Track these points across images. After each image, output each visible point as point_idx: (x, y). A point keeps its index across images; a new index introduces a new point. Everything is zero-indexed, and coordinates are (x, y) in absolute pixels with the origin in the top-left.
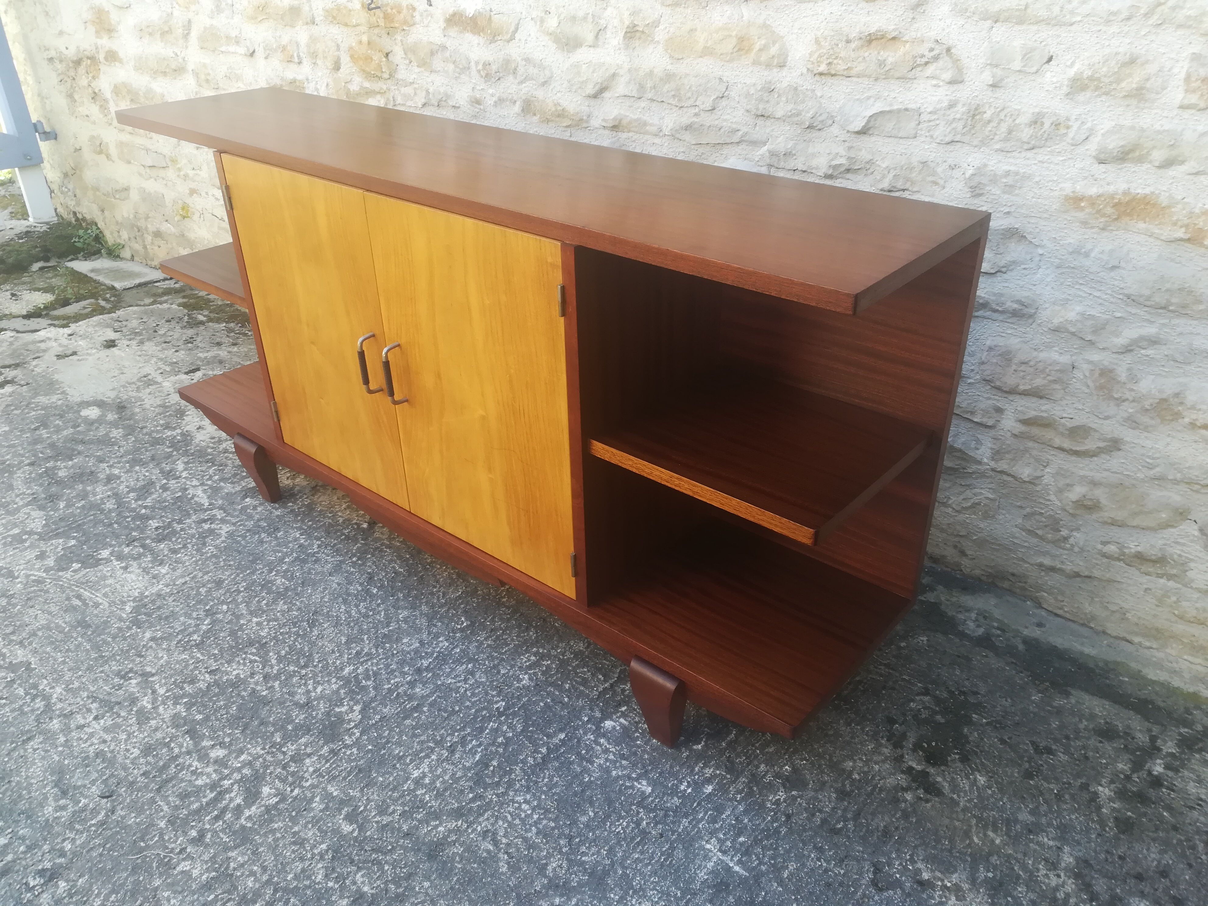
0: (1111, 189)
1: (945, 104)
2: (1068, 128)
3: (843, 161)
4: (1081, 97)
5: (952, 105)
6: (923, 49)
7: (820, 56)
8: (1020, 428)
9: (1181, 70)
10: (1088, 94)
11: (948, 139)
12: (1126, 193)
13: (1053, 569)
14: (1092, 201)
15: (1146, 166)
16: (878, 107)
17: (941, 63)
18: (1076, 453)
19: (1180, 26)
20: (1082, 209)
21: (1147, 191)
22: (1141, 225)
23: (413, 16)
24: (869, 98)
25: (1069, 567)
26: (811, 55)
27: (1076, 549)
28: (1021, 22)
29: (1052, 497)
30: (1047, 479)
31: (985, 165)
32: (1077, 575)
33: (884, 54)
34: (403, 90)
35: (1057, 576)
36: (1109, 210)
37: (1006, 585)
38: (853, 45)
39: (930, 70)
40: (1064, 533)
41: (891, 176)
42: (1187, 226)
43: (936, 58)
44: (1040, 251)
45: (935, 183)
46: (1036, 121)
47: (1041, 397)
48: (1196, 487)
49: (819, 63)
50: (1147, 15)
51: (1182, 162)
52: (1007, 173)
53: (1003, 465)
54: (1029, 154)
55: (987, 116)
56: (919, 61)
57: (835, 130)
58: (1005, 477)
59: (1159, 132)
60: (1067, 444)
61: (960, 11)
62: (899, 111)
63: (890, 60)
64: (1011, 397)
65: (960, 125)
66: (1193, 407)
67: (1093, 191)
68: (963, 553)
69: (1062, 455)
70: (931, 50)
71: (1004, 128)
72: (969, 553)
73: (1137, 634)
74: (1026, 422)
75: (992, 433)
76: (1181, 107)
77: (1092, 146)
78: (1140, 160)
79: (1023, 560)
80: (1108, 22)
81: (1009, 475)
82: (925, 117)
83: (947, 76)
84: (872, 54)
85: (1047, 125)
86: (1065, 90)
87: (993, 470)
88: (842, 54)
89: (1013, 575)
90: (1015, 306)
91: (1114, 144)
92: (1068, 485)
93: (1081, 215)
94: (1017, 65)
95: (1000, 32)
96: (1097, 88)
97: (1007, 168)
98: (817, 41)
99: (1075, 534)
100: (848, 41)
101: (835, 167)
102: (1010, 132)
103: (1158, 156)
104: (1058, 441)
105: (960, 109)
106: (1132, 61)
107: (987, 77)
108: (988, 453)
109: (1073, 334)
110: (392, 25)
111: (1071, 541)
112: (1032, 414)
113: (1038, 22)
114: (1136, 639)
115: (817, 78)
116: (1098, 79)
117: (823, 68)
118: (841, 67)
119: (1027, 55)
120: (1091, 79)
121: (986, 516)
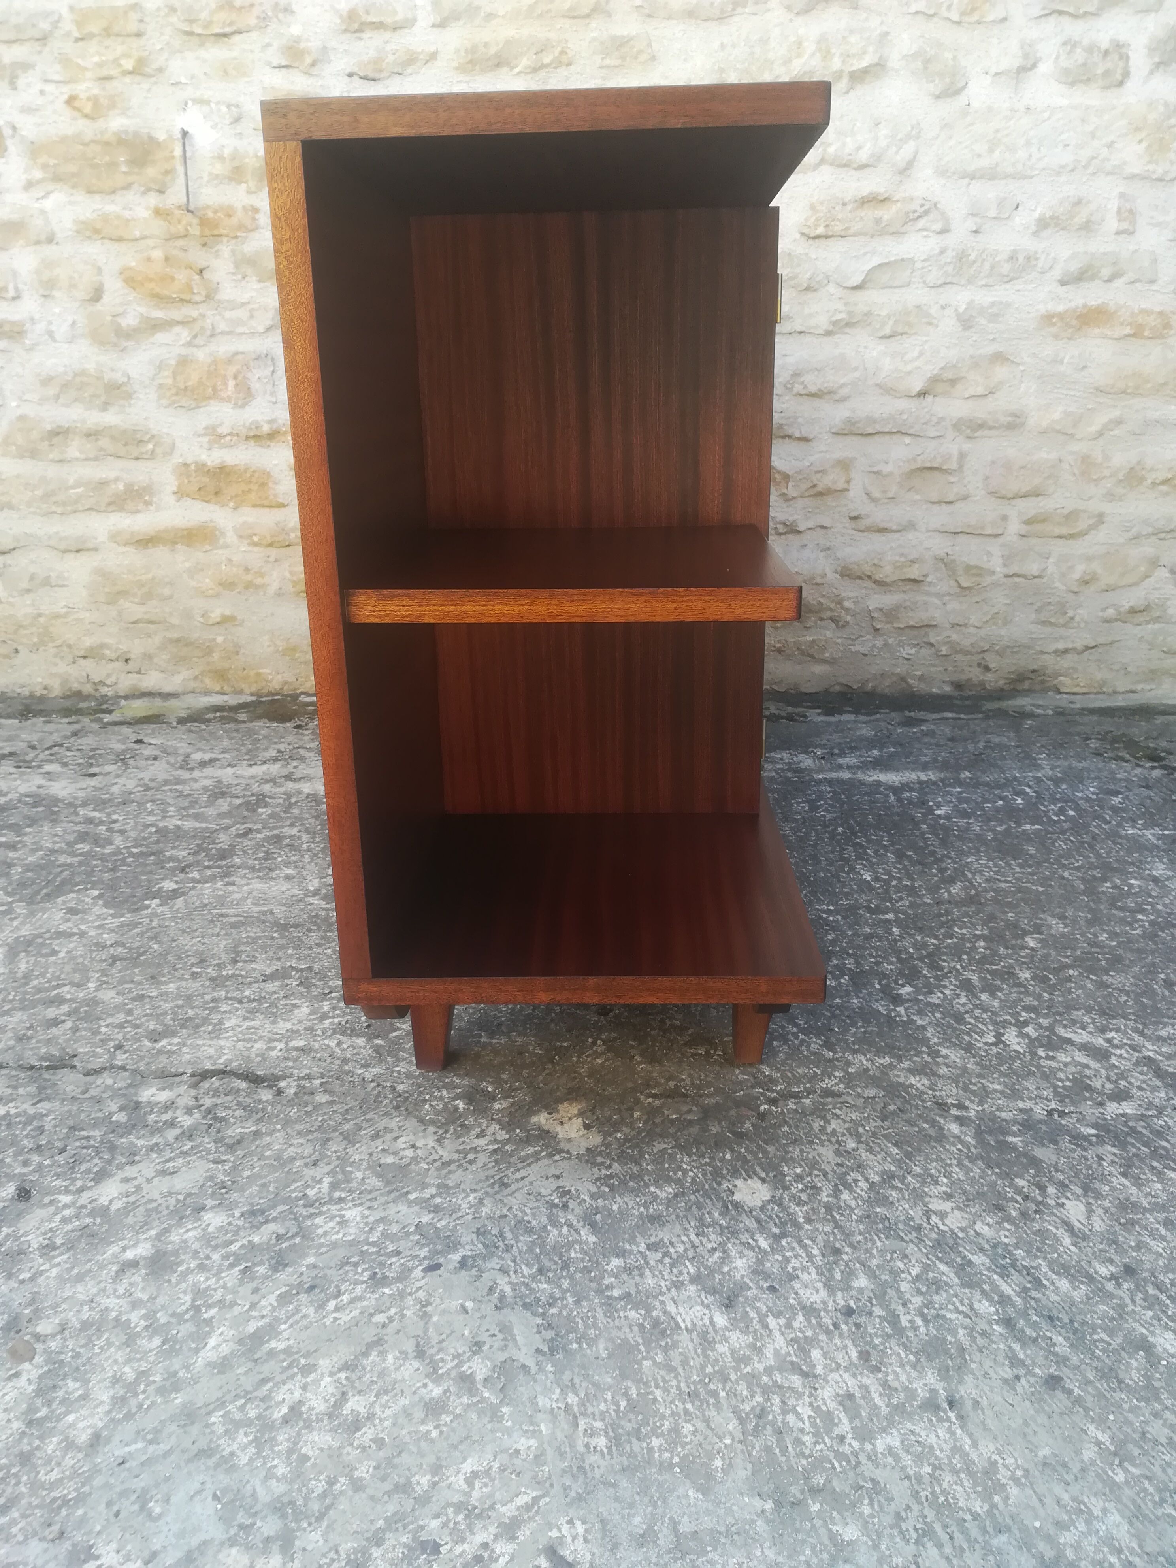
0: (1073, 304)
1: (937, 251)
2: (1037, 259)
3: (843, 316)
4: (1045, 233)
5: (942, 252)
6: (915, 206)
7: (817, 220)
8: (1024, 529)
9: (1113, 206)
10: (1049, 231)
11: (940, 282)
12: (1085, 306)
13: (1066, 651)
14: (1061, 316)
15: (1098, 282)
16: (876, 261)
17: (931, 216)
18: (1072, 536)
19: (1109, 174)
20: (1054, 324)
21: (1099, 302)
22: (1097, 331)
23: (254, 219)
24: (865, 254)
25: (1079, 645)
26: (806, 220)
27: (1082, 625)
28: (993, 177)
29: (1057, 584)
30: (1051, 569)
31: (973, 301)
32: (1087, 648)
33: (878, 213)
34: (228, 314)
35: (1069, 656)
36: (1074, 322)
37: (1026, 685)
38: (849, 207)
39: (921, 223)
40: (1070, 613)
41: (891, 322)
42: (1130, 324)
43: (927, 212)
44: (1022, 368)
45: (930, 324)
46: (1012, 258)
47: (1037, 495)
48: (1163, 535)
49: (816, 226)
50: (1085, 167)
51: (1121, 275)
52: (993, 304)
53: (1015, 569)
54: (1008, 286)
55: (972, 257)
56: (911, 216)
57: (832, 288)
58: (1017, 580)
59: (1105, 254)
60: (1064, 531)
61: (942, 172)
62: (896, 261)
63: (886, 217)
64: (1014, 502)
65: (950, 269)
66: (1152, 470)
67: (1061, 308)
68: (987, 669)
69: (1061, 542)
70: (922, 206)
71: (987, 266)
72: (992, 666)
73: (1139, 682)
74: (1028, 522)
75: (1001, 540)
76: (1118, 233)
77: (1057, 273)
78: (1092, 278)
79: (1042, 653)
80: (1059, 174)
81: (1019, 576)
82: (918, 265)
83: (938, 226)
84: (869, 214)
85: (1021, 259)
86: (1033, 228)
87: (1006, 576)
88: (840, 216)
89: (1033, 671)
90: (1009, 419)
91: (1074, 267)
92: (1070, 568)
93: (1053, 330)
94: (993, 213)
95: (976, 187)
96: (1057, 225)
97: (991, 300)
98: (813, 207)
99: (1079, 611)
100: (844, 204)
101: (834, 323)
102: (992, 267)
103: (1106, 272)
104: (1058, 531)
105: (950, 254)
106: (1079, 202)
107: (971, 224)
108: (1000, 561)
109: (1059, 432)
110: (216, 232)
111: (1077, 619)
112: (1032, 513)
113: (1007, 176)
114: (1139, 687)
115: (811, 242)
116: (1058, 218)
117: (820, 230)
118: (838, 228)
119: (1001, 203)
120: (1052, 218)
121: (1006, 622)
